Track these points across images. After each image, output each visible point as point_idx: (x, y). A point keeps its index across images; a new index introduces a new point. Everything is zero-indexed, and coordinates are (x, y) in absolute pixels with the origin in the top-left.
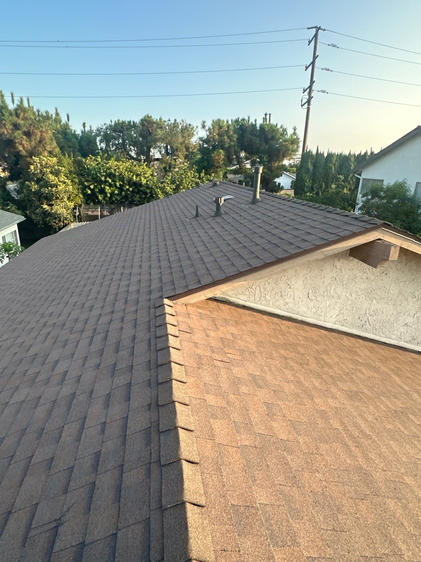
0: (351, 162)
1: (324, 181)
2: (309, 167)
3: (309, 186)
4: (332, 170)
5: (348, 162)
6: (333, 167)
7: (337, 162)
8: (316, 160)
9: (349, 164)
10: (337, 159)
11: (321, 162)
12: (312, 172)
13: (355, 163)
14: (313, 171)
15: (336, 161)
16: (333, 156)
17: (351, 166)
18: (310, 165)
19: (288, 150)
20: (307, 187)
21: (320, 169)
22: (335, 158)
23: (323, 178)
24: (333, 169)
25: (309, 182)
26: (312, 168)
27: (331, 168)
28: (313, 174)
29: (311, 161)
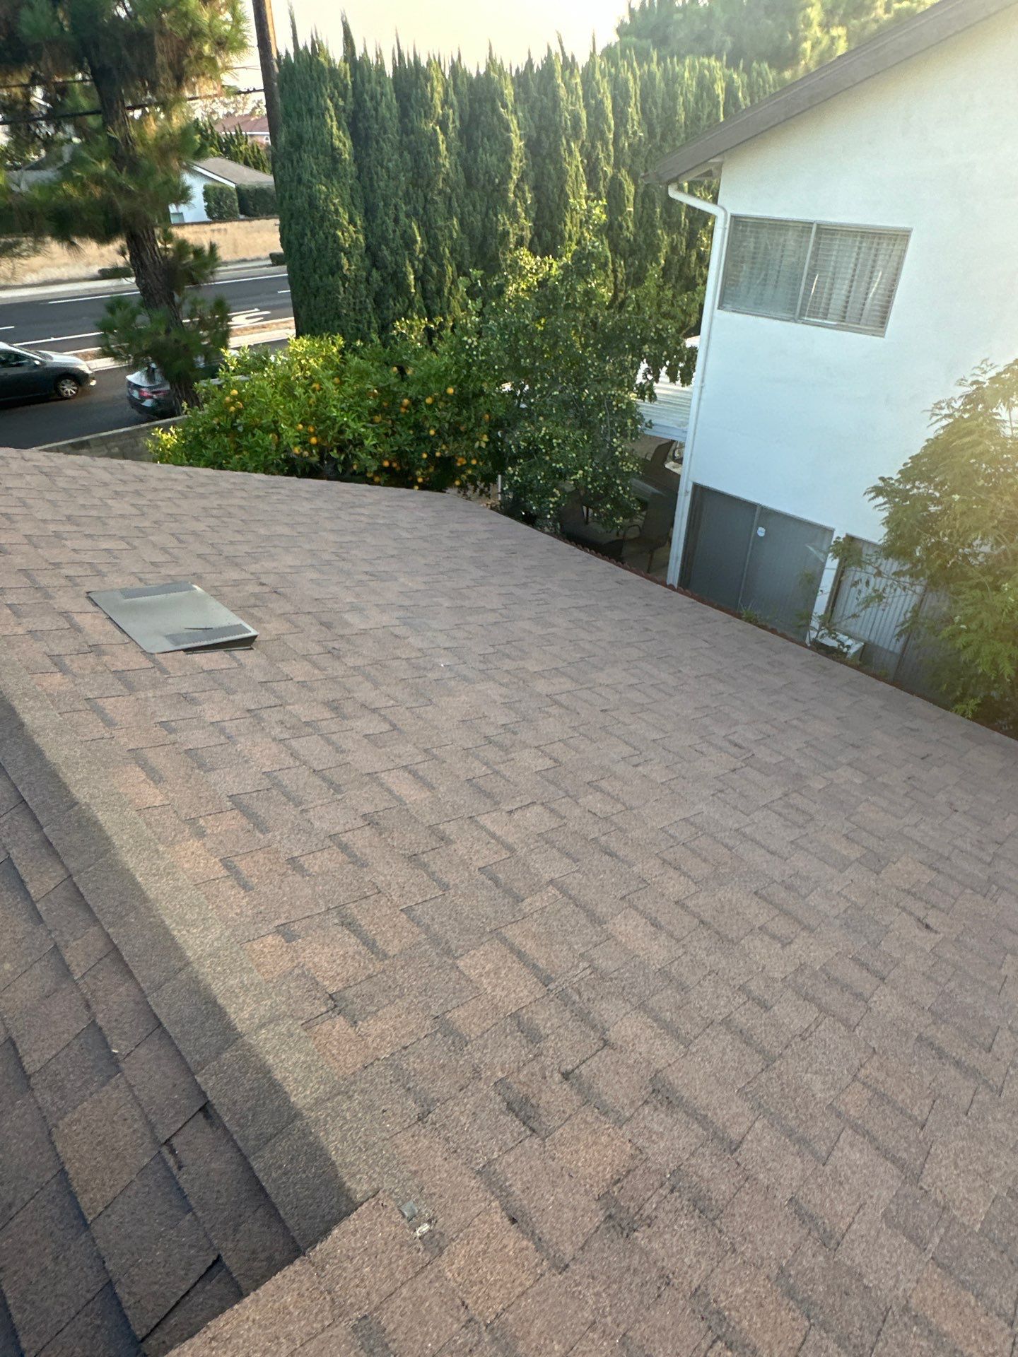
0: (505, 106)
1: (416, 214)
2: (337, 143)
3: (355, 242)
4: (438, 152)
5: (495, 110)
6: (441, 137)
7: (451, 106)
8: (359, 103)
9: (500, 117)
10: (446, 93)
11: (383, 110)
12: (354, 169)
13: (520, 114)
14: (357, 159)
15: (445, 102)
16: (428, 78)
17: (508, 129)
18: (335, 130)
19: (196, 34)
20: (348, 254)
21: (386, 147)
22: (440, 89)
23: (407, 198)
24: (443, 147)
25: (351, 221)
26: (349, 143)
27: (434, 143)
28: (358, 178)
29: (336, 106)
